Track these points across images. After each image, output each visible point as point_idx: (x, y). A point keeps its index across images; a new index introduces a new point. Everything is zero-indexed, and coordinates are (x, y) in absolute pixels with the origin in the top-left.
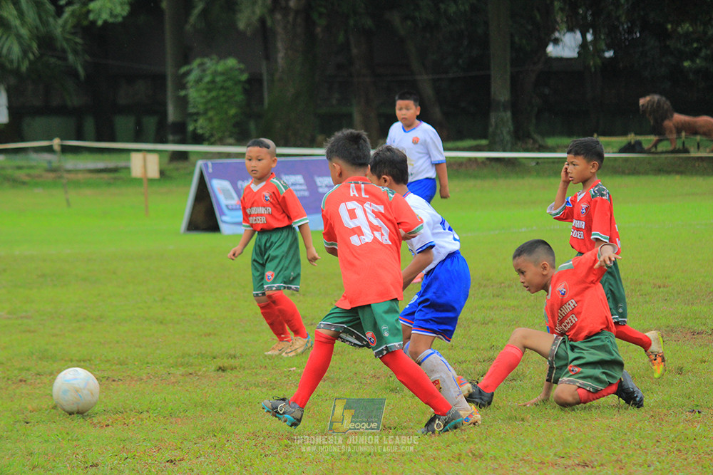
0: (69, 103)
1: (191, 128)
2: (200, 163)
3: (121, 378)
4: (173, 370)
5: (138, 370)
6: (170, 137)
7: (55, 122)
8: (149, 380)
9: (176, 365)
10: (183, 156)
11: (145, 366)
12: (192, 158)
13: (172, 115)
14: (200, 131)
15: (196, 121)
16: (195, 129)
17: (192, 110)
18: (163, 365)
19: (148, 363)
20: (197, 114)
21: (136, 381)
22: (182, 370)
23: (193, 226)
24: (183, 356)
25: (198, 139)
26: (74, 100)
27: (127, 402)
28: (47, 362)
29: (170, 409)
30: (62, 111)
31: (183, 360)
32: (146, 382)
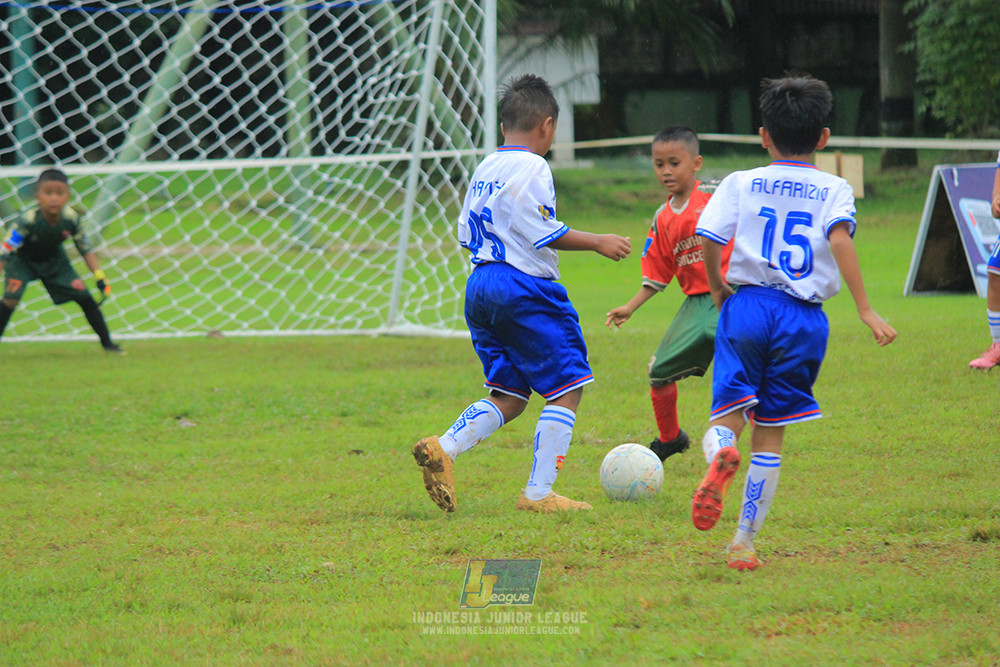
0: (705, 68)
1: (921, 109)
2: (938, 169)
3: (801, 550)
4: (891, 538)
5: (831, 536)
6: (884, 125)
7: (680, 102)
8: (850, 554)
9: (897, 529)
10: (907, 158)
11: (843, 529)
12: (922, 161)
13: (887, 84)
14: (938, 114)
15: (931, 95)
16: (929, 109)
17: (921, 78)
18: (875, 528)
19: (848, 525)
20: (933, 82)
21: (828, 556)
22: (909, 538)
23: (924, 283)
24: (911, 513)
25: (934, 128)
26: (715, 62)
27: (813, 593)
28: (671, 520)
29: (888, 606)
30: (693, 81)
31: (910, 520)
32: (845, 558)
